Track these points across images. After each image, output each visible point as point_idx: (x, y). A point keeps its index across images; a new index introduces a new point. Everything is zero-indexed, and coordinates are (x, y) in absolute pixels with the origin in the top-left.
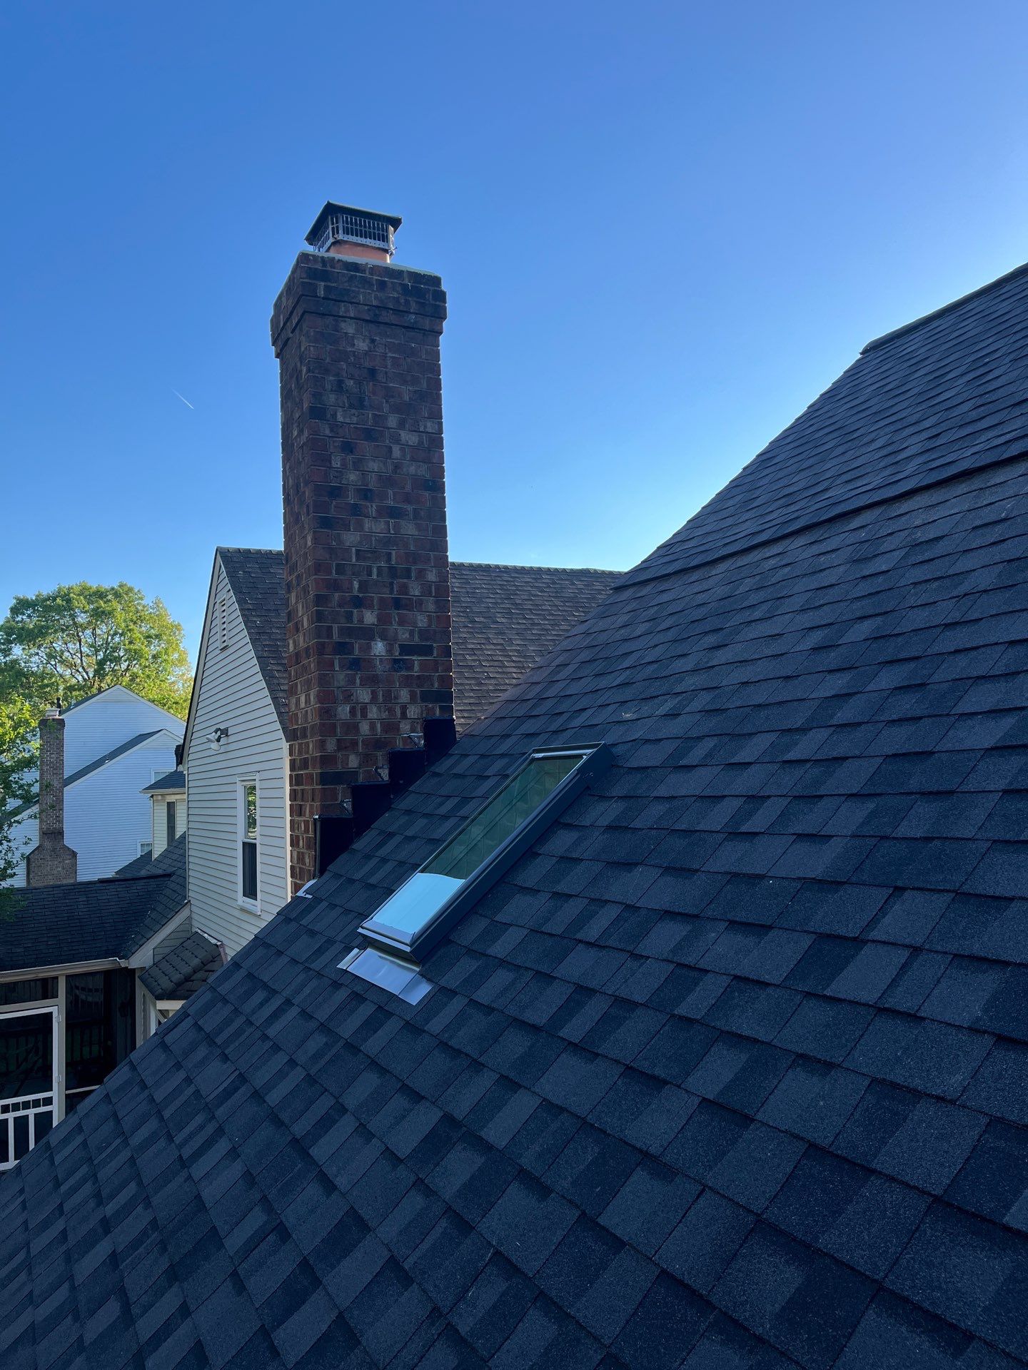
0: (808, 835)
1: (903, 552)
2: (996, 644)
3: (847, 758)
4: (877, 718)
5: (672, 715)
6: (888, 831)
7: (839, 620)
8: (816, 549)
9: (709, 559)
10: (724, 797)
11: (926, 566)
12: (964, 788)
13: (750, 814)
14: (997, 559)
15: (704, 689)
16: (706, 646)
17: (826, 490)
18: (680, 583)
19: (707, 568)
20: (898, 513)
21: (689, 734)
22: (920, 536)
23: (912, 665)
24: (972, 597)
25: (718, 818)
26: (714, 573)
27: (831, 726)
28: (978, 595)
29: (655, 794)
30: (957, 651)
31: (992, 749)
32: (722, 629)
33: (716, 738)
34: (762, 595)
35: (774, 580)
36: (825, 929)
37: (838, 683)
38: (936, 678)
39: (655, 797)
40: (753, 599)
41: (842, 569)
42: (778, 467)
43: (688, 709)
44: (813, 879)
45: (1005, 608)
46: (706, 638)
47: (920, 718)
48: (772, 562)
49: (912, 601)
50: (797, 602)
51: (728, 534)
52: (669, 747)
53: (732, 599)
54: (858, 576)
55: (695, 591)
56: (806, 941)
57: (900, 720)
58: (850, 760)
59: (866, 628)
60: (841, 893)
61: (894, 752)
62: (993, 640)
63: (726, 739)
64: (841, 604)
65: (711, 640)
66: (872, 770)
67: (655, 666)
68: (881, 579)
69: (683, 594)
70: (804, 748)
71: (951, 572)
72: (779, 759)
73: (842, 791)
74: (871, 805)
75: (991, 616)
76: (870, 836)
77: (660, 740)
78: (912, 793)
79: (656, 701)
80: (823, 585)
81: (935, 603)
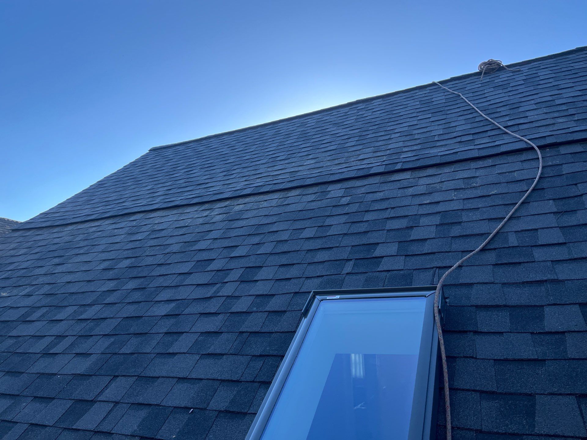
0: (81, 354)
1: (148, 233)
2: (174, 274)
3: (107, 318)
4: (123, 301)
5: (28, 295)
6: (117, 351)
7: (117, 258)
8: (114, 226)
9: (64, 223)
10: (45, 336)
11: (156, 240)
12: (151, 332)
13: (57, 344)
14: (181, 241)
15: (47, 284)
16: (53, 264)
17: (123, 202)
18: (47, 232)
19: (63, 227)
20: (150, 217)
21: (35, 305)
22: (156, 227)
23: (142, 280)
24: (170, 255)
25: (40, 346)
26: (66, 230)
27: (103, 304)
28: (172, 254)
29: (9, 335)
30: (160, 275)
31: (165, 316)
32: (63, 256)
33: (48, 308)
34: (86, 243)
35: (93, 237)
36: (79, 397)
37: (111, 285)
38: (151, 285)
39: (9, 336)
40: (82, 244)
41: (123, 236)
42: (105, 188)
43: (37, 293)
44: (79, 374)
45: (180, 260)
46: (54, 260)
47: (141, 302)
48: (94, 229)
49: (147, 253)
50: (101, 248)
51: (76, 213)
52: (23, 311)
53: (71, 243)
54: (129, 240)
55: (55, 237)
56: (69, 404)
57: (133, 302)
58: (108, 319)
59: (127, 263)
60: (90, 380)
61: (127, 316)
62: (174, 272)
63: (53, 308)
64: (120, 251)
65: (57, 261)
66: (116, 324)
67: (25, 270)
68: (138, 242)
69: (48, 238)
70: (90, 313)
71: (164, 244)
72: (76, 318)
73: (101, 333)
74: (112, 339)
75: (175, 263)
76: (109, 353)
77: (20, 307)
78: (130, 334)
79: (21, 288)
80: (114, 242)
81: (156, 255)
